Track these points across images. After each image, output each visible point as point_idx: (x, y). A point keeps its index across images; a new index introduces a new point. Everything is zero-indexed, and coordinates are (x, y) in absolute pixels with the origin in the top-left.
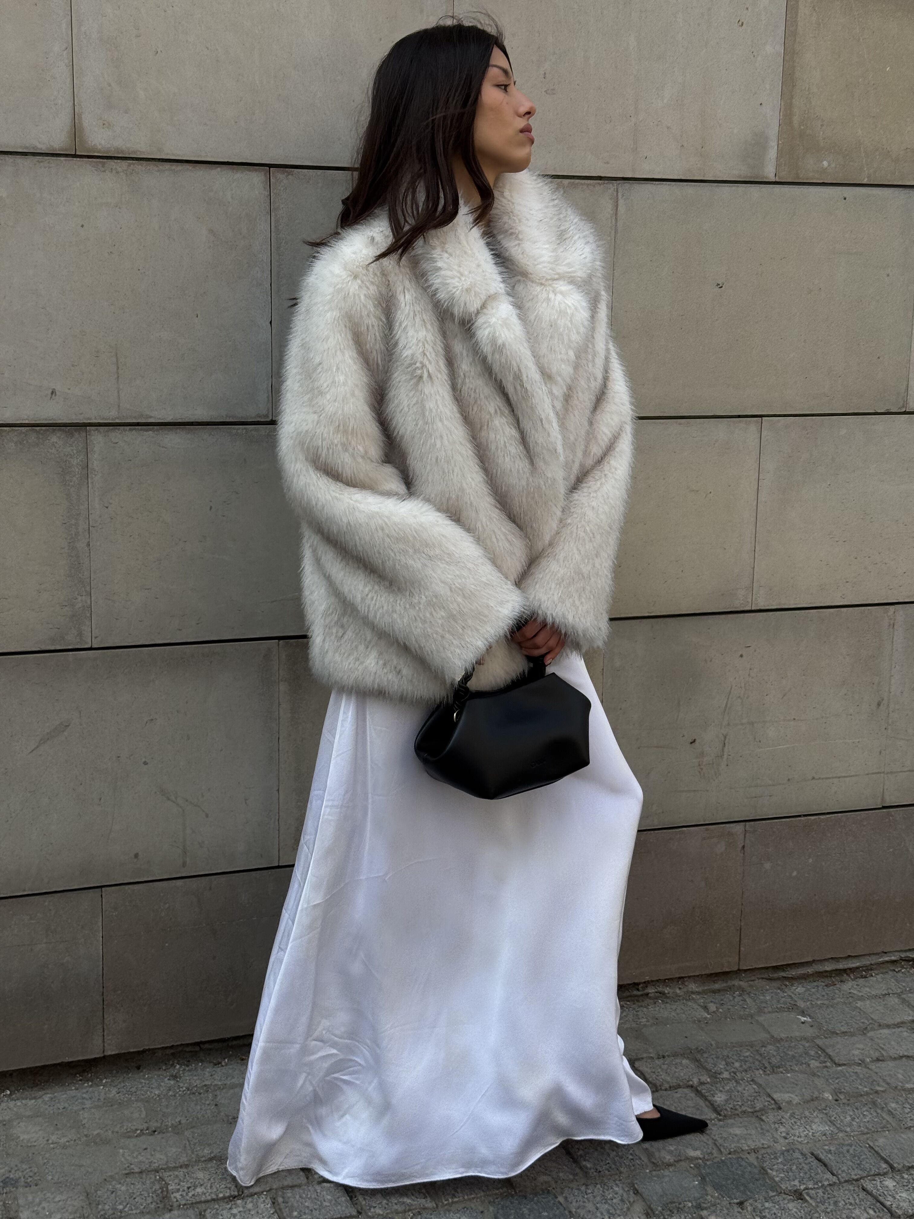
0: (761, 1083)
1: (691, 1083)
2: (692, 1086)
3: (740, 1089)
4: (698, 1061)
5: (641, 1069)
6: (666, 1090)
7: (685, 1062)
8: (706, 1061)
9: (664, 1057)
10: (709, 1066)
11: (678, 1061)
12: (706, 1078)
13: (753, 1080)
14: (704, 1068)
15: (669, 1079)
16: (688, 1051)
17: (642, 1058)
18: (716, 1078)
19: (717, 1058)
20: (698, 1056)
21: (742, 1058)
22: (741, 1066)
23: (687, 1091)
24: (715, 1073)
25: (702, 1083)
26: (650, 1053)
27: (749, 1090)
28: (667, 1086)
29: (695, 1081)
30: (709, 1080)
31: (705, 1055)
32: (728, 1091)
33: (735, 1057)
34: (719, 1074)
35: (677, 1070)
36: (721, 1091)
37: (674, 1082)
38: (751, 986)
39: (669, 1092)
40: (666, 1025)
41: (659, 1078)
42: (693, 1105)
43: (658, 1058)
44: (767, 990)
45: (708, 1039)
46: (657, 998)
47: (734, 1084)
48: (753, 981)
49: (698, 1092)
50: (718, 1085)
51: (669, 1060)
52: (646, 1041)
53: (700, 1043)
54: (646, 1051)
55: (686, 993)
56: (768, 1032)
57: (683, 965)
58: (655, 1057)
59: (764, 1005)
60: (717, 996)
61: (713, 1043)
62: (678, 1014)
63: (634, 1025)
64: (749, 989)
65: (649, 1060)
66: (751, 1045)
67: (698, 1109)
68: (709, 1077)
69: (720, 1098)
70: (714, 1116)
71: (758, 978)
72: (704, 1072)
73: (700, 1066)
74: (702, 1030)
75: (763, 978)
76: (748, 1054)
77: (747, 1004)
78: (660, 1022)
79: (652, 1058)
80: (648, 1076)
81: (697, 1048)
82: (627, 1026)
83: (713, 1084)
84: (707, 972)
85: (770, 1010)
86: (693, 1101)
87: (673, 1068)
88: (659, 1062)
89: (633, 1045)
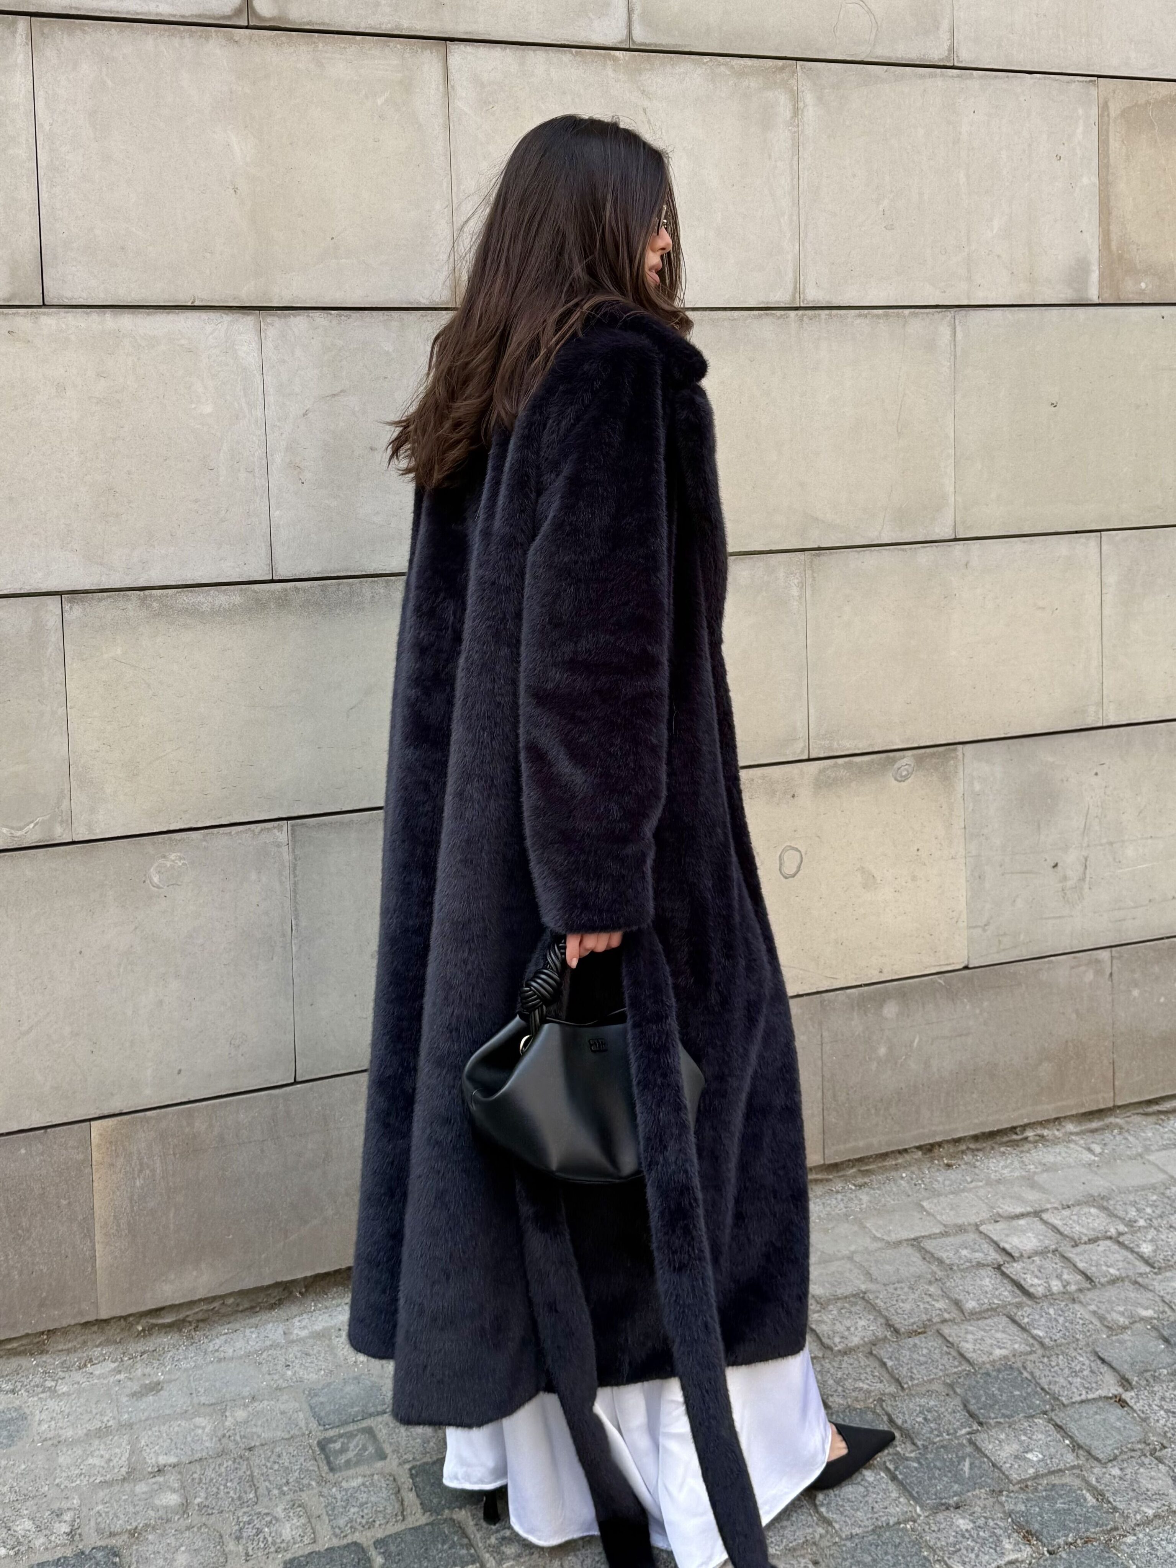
1: (1109, 1234)
2: (1110, 1238)
3: (1163, 1237)
4: (1106, 1209)
5: (1050, 1221)
6: (1085, 1243)
7: (1093, 1211)
8: (1115, 1209)
9: (1069, 1207)
10: (1121, 1214)
11: (1086, 1210)
12: (1122, 1228)
13: (1171, 1227)
14: (1116, 1216)
15: (1085, 1231)
16: (1091, 1199)
17: (1047, 1210)
18: (1132, 1226)
19: (1125, 1204)
20: (1105, 1204)
21: (1151, 1203)
22: (1154, 1212)
23: (1108, 1243)
24: (1130, 1221)
25: (1120, 1234)
26: (1053, 1204)
28: (1085, 1239)
29: (1113, 1232)
30: (1126, 1230)
31: (1111, 1202)
32: (1152, 1241)
33: (1143, 1202)
34: (1135, 1222)
35: (1090, 1221)
36: (1145, 1241)
37: (1092, 1234)
38: (1127, 1123)
39: (1091, 1246)
40: (1056, 1170)
41: (1074, 1230)
42: (1121, 1258)
43: (1064, 1208)
44: (1146, 1126)
45: (1107, 1184)
46: (1036, 1142)
47: (1155, 1233)
48: (1129, 1117)
49: (1121, 1244)
50: (1139, 1235)
51: (1076, 1210)
52: (1042, 1189)
53: (1100, 1190)
54: (1049, 1202)
55: (1065, 1134)
56: (1165, 1172)
57: (1059, 1104)
58: (1060, 1207)
59: (1149, 1143)
60: (1096, 1136)
61: (1114, 1188)
62: (1064, 1158)
63: (1024, 1173)
64: (1126, 1127)
65: (1055, 1211)
66: (1153, 1188)
67: (1129, 1263)
68: (1126, 1225)
69: (1146, 1249)
70: (1148, 1269)
71: (1134, 1114)
72: (1118, 1222)
73: (1111, 1215)
74: (1096, 1174)
75: (1138, 1114)
76: (1155, 1198)
77: (1131, 1143)
78: (1048, 1168)
79: (1056, 1208)
80: (1062, 1230)
81: (1099, 1195)
82: (1017, 1174)
83: (1133, 1233)
84: (1083, 1110)
85: (1156, 1147)
86: (1120, 1255)
87: (1084, 1218)
88: (1066, 1213)
89: (1032, 1196)
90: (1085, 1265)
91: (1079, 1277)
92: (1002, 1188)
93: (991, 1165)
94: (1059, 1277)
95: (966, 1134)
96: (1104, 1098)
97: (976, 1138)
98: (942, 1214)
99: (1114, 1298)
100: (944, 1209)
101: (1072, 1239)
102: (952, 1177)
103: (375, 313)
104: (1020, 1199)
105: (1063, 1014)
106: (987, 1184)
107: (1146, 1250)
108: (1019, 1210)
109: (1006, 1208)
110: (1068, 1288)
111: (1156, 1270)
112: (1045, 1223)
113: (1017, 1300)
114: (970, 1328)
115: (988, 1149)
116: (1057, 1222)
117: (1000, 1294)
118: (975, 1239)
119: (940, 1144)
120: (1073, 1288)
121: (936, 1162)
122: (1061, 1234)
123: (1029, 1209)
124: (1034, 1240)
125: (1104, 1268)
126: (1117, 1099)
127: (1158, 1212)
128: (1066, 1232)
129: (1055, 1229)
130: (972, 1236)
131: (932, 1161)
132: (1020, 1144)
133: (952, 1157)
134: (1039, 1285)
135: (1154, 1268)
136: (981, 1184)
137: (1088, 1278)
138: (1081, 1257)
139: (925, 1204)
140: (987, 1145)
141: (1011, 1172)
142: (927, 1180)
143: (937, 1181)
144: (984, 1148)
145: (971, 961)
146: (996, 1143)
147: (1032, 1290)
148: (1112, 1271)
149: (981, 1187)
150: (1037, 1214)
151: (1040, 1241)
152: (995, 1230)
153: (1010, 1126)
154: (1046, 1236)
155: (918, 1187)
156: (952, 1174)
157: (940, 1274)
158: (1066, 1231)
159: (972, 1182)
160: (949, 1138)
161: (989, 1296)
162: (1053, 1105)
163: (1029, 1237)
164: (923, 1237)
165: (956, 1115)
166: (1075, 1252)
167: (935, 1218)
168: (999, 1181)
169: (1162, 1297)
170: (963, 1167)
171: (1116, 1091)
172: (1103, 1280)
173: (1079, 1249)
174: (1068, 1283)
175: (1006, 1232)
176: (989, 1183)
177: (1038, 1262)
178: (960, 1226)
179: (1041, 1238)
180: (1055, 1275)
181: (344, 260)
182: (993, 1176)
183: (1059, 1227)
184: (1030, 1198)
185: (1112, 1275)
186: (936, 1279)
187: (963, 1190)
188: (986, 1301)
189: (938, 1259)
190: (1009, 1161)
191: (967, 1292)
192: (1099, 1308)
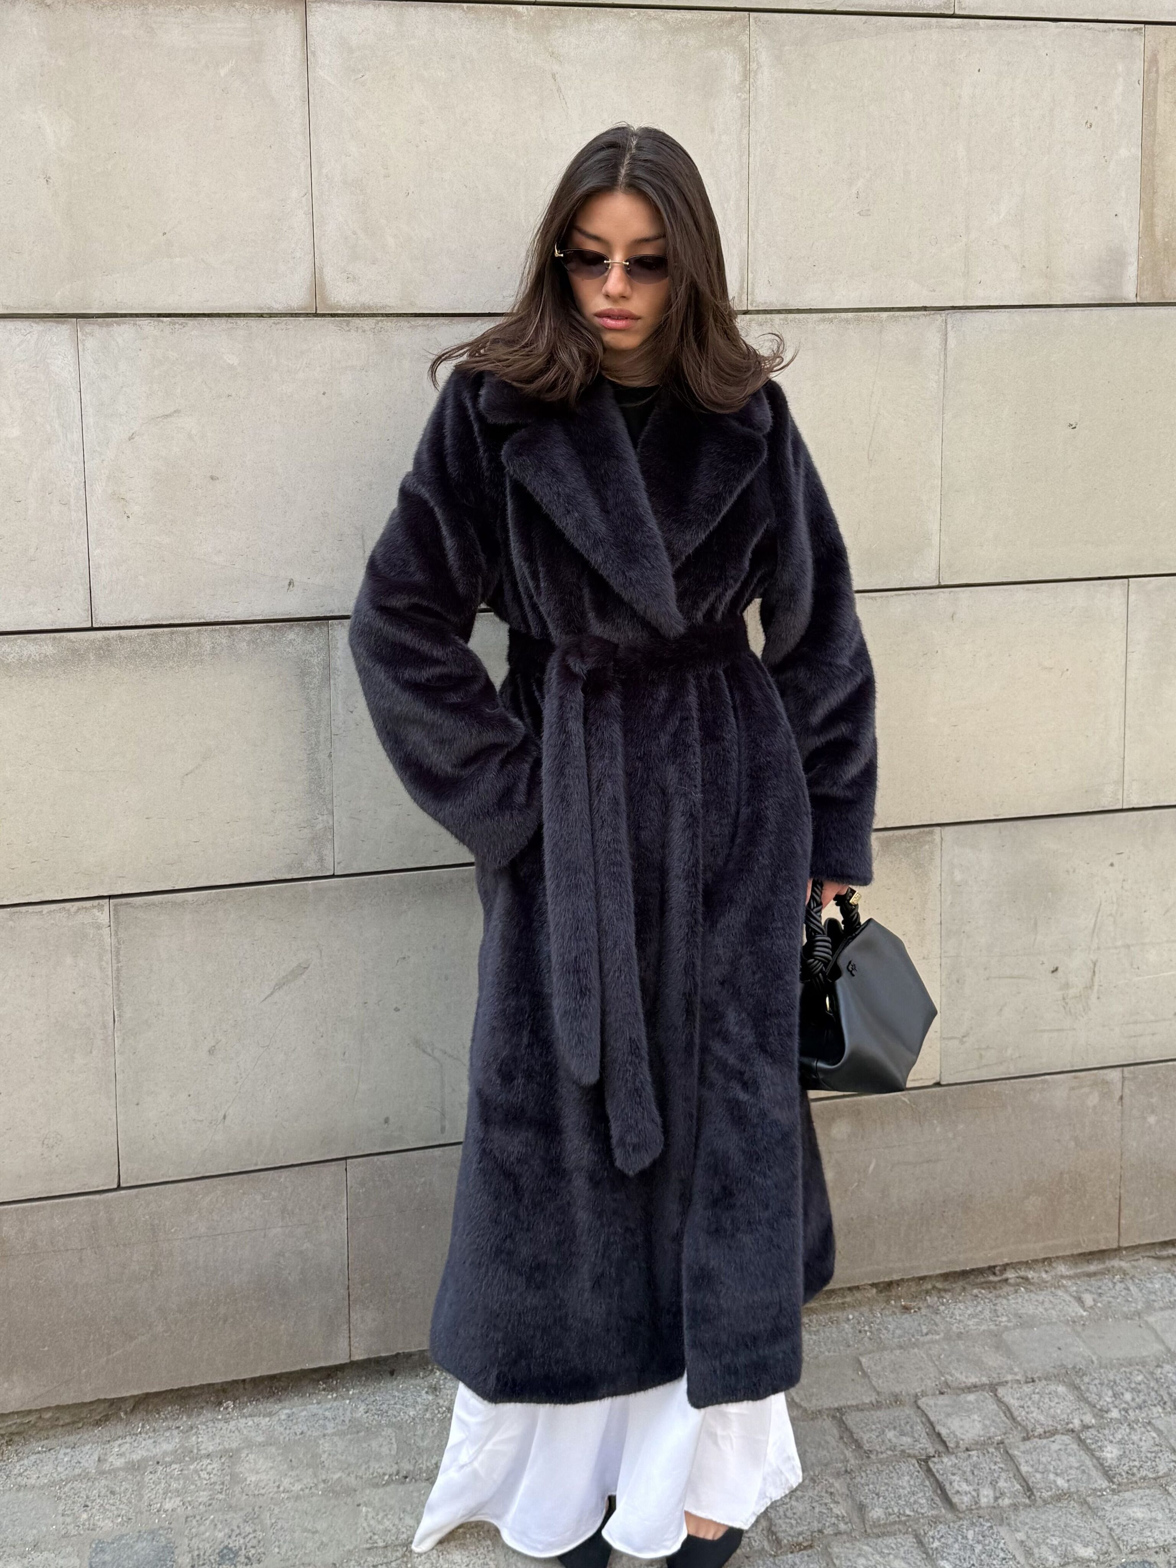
0: (1162, 1428)
1: (1071, 1426)
2: (1073, 1431)
3: (1135, 1438)
4: (1078, 1388)
5: (1005, 1399)
6: (1040, 1437)
7: (1061, 1389)
8: (1088, 1390)
9: (1033, 1381)
10: (1093, 1398)
11: (1052, 1387)
12: (1089, 1419)
13: (1149, 1423)
14: (1086, 1401)
15: (1042, 1418)
16: (1063, 1371)
17: (1007, 1382)
18: (1102, 1417)
19: (1102, 1384)
20: (1078, 1381)
21: (1133, 1385)
22: (1133, 1399)
23: (1067, 1439)
24: (1101, 1410)
25: (1086, 1427)
26: (1016, 1374)
27: (1146, 1440)
28: (1040, 1430)
29: (1076, 1424)
30: (1093, 1421)
31: (1086, 1379)
32: (1120, 1442)
33: (1124, 1384)
34: (1107, 1412)
35: (1053, 1404)
36: (1111, 1442)
37: (1050, 1424)
38: (1134, 1267)
39: (1045, 1441)
40: (1032, 1327)
41: (1029, 1416)
42: (1076, 1465)
43: (1027, 1382)
44: (1156, 1273)
45: (1088, 1353)
46: (1018, 1285)
47: (1128, 1430)
48: (1137, 1260)
49: (1081, 1442)
50: (1106, 1432)
51: (1040, 1385)
52: (1009, 1353)
53: (1078, 1359)
54: (1011, 1370)
55: (1055, 1277)
56: (1163, 1342)
57: (1050, 1243)
58: (1023, 1380)
59: (1153, 1297)
60: (1093, 1281)
61: (1094, 1358)
62: (1046, 1310)
63: (993, 1327)
64: (1132, 1272)
65: (1015, 1386)
66: (1144, 1363)
67: (1084, 1472)
68: (1094, 1416)
69: (1110, 1453)
70: (1105, 1484)
71: (1143, 1257)
72: (1087, 1409)
73: (1082, 1398)
74: (1079, 1336)
75: (1149, 1257)
76: (1140, 1378)
77: (1132, 1296)
78: (1025, 1323)
79: (1018, 1382)
80: (1016, 1413)
81: (1074, 1367)
82: (984, 1327)
83: (1100, 1428)
84: (1080, 1251)
85: (1161, 1304)
86: (1076, 1457)
87: (1047, 1400)
88: (1027, 1389)
89: (994, 1360)
90: (1030, 1470)
91: (1018, 1487)
92: (961, 1346)
93: (957, 1312)
94: (993, 1484)
95: (931, 1273)
96: (1106, 1238)
97: (946, 1276)
98: (879, 1377)
99: (1050, 1525)
100: (884, 1369)
101: (1025, 1428)
102: (906, 1325)
103: (216, 321)
104: (978, 1364)
105: (1059, 1141)
106: (944, 1339)
107: (1109, 1455)
108: (973, 1380)
109: (958, 1375)
110: (1000, 1501)
111: (1114, 1487)
112: (999, 1401)
113: (934, 1512)
114: (866, 1548)
115: (958, 1290)
116: (1013, 1402)
117: (915, 1502)
118: (909, 1416)
119: (898, 1283)
120: (1006, 1502)
121: (893, 1302)
122: (1014, 1419)
123: (985, 1380)
124: (978, 1426)
125: (1052, 1476)
126: (1121, 1240)
127: (1139, 1400)
128: (1019, 1419)
129: (1008, 1411)
130: (908, 1411)
131: (888, 1302)
132: (998, 1285)
133: (914, 1297)
134: (966, 1493)
135: (1113, 1483)
136: (937, 1337)
137: (1029, 1490)
138: (1028, 1457)
139: (863, 1360)
140: (958, 1285)
141: (978, 1324)
142: (875, 1326)
143: (886, 1328)
144: (953, 1288)
145: (943, 1078)
146: (969, 1283)
147: (955, 1499)
148: (1060, 1482)
149: (937, 1342)
150: (993, 1388)
151: (985, 1427)
152: (936, 1405)
153: (986, 1265)
154: (993, 1421)
155: (862, 1335)
156: (907, 1321)
157: (853, 1462)
158: (1020, 1415)
159: (927, 1334)
160: (910, 1277)
161: (902, 1502)
162: (1041, 1244)
163: (974, 1421)
164: (849, 1407)
165: (919, 1251)
166: (1022, 1448)
167: (870, 1382)
168: (959, 1335)
169: (1111, 1529)
170: (924, 1311)
171: (1122, 1230)
172: (1046, 1495)
173: (1028, 1445)
174: (1002, 1494)
175: (949, 1410)
176: (948, 1338)
177: (975, 1458)
178: (896, 1396)
179: (987, 1422)
180: (989, 1479)
181: (178, 259)
182: (954, 1328)
183: (1013, 1410)
184: (990, 1363)
185: (1058, 1488)
186: (846, 1471)
187: (915, 1345)
188: (896, 1510)
189: (856, 1441)
190: (979, 1308)
191: (877, 1494)
192: (1028, 1537)
